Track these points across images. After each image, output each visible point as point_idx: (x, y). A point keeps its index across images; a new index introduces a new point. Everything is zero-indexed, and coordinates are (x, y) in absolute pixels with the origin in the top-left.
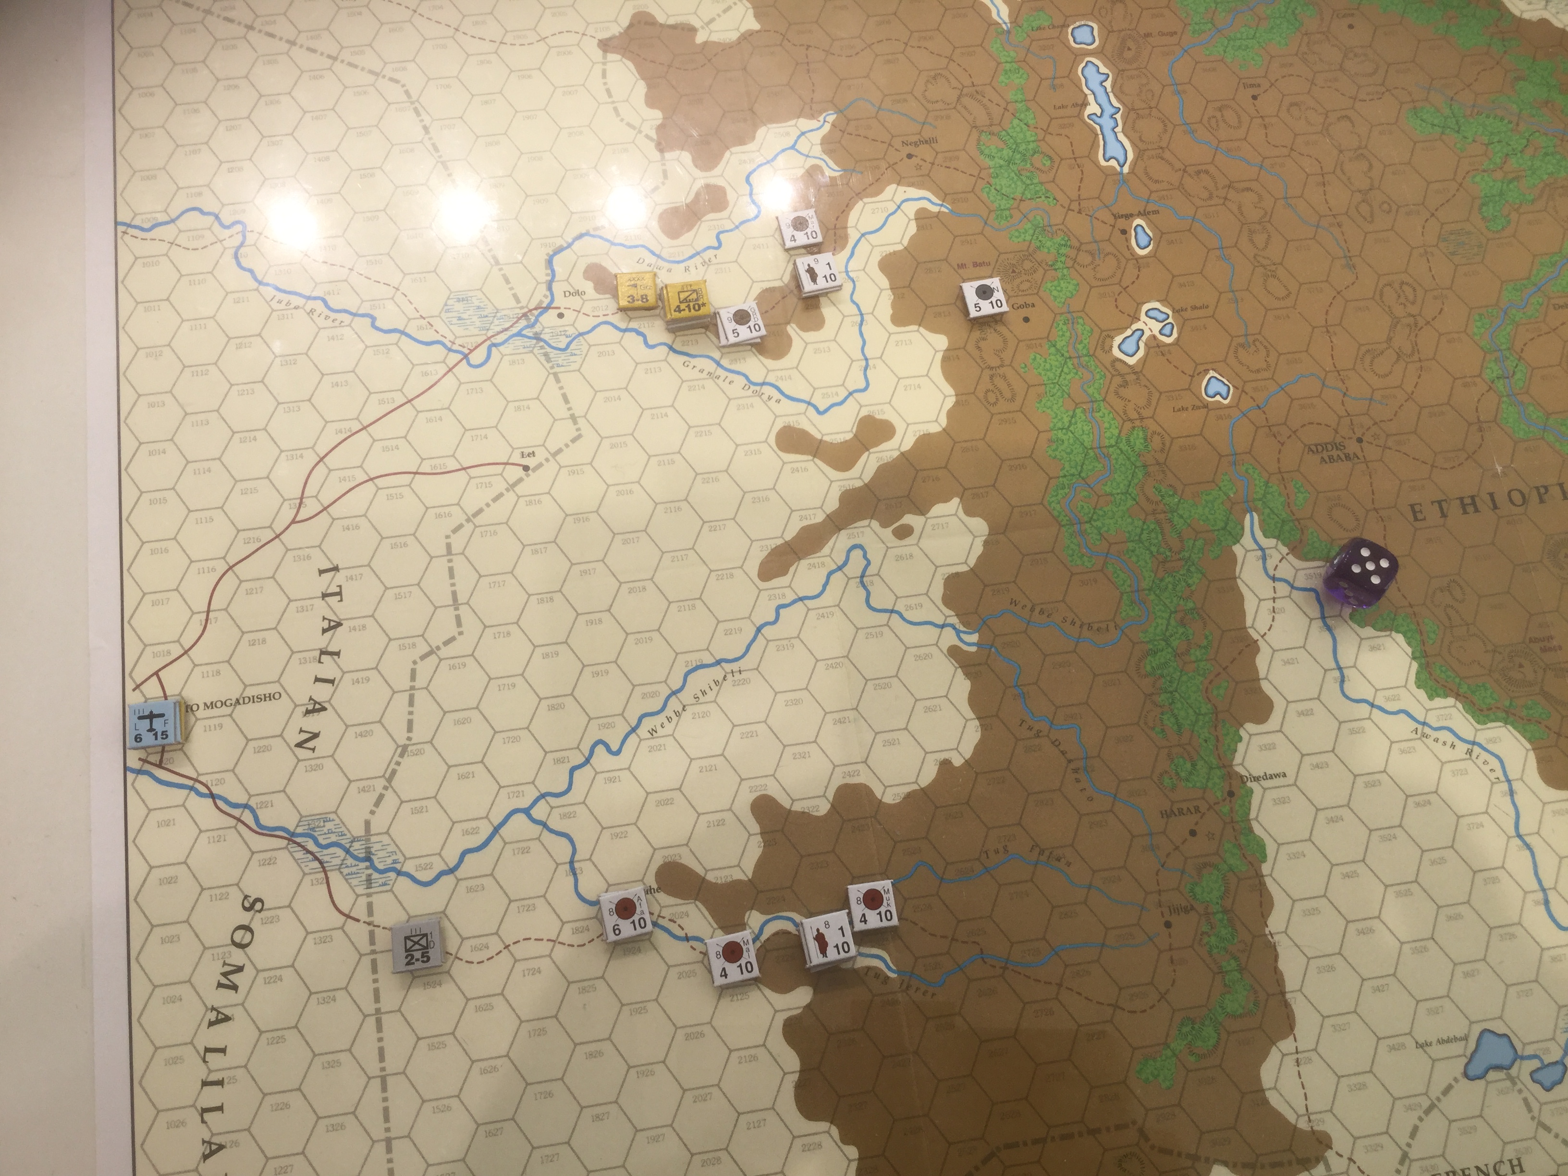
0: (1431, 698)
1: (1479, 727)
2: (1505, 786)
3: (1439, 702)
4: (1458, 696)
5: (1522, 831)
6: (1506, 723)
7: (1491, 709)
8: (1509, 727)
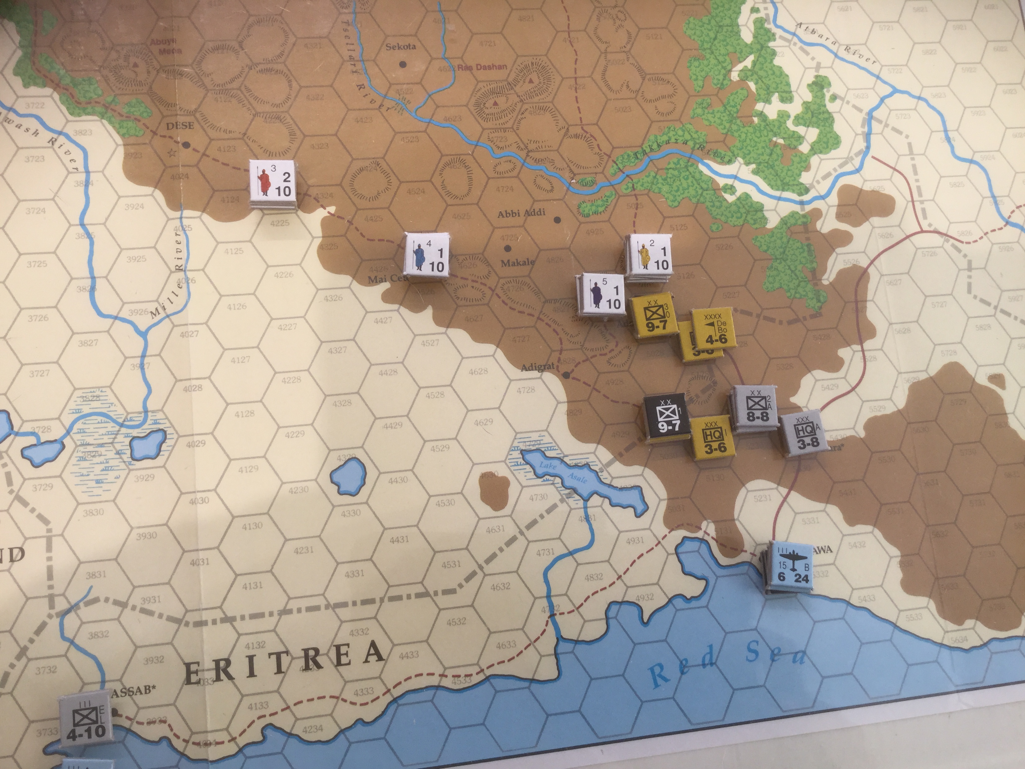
0: (26, 85)
1: (70, 118)
2: (83, 177)
3: (34, 90)
4: (57, 86)
5: (86, 221)
6: (103, 117)
7: (90, 103)
8: (104, 121)
